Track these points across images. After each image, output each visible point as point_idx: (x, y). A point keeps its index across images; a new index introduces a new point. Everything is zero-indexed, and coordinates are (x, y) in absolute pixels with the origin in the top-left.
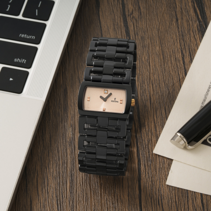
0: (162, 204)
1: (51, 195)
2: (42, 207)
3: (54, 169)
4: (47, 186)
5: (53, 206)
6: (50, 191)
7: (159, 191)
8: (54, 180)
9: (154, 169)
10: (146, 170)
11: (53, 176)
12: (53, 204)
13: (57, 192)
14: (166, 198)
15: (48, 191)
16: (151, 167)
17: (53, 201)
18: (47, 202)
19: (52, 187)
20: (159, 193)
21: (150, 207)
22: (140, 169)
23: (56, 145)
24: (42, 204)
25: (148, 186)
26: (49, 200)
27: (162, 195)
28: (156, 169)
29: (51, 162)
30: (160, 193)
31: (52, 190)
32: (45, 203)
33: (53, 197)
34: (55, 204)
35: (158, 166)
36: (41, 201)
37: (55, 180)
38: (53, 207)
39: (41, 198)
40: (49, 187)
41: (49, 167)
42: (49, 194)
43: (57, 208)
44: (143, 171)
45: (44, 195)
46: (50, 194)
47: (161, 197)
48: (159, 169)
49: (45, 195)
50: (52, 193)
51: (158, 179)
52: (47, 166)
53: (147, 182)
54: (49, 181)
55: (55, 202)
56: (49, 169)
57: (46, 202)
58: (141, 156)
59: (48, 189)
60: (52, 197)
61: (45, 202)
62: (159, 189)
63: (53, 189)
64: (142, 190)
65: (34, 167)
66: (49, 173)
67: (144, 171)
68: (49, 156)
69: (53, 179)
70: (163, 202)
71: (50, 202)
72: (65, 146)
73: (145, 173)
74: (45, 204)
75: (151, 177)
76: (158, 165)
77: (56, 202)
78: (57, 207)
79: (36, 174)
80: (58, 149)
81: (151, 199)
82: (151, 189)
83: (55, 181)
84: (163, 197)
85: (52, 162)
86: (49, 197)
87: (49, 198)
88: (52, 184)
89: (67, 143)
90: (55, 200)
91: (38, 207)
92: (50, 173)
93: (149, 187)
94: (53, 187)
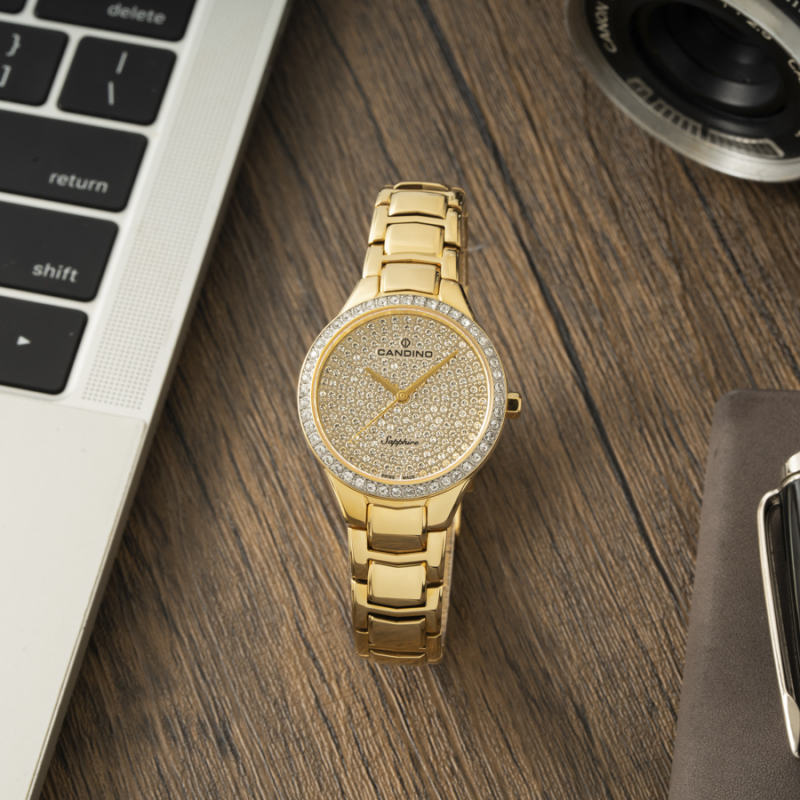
0: (682, 438)
1: (296, 496)
2: (279, 541)
3: (277, 409)
4: (275, 469)
5: (318, 529)
6: (288, 484)
7: (657, 401)
8: (291, 446)
9: (619, 337)
10: (591, 346)
11: (281, 434)
12: (313, 523)
13: (315, 481)
14: (688, 419)
15: (284, 484)
16: (606, 334)
17: (312, 513)
18: (293, 522)
19: (293, 472)
20: (660, 407)
21: (645, 459)
22: (573, 346)
23: (258, 331)
24: (276, 534)
25: (618, 393)
26: (297, 513)
27: (671, 412)
28: (624, 335)
29: (262, 391)
30: (664, 409)
31: (294, 480)
32: (288, 527)
33: (307, 499)
34: (322, 524)
35: (626, 323)
36: (270, 522)
37: (293, 445)
38: (317, 532)
39: (266, 513)
40: (282, 473)
41: (259, 407)
42: (289, 495)
43: (332, 533)
44: (585, 349)
45: (273, 501)
46: (292, 495)
47: (673, 420)
48: (636, 331)
49: (278, 501)
50: (298, 489)
51: (642, 366)
52: (251, 406)
53: (610, 383)
54: (275, 452)
55: (320, 514)
56: (263, 415)
57: (289, 522)
58: (559, 304)
59: (281, 478)
60: (303, 503)
61: (284, 523)
62: (658, 395)
63: (299, 475)
64: (602, 413)
65: (207, 418)
66: (265, 426)
67: (588, 348)
68: (244, 373)
69: (287, 443)
70: (684, 434)
71: (300, 520)
72: (291, 328)
73: (594, 355)
74: (286, 531)
75: (618, 364)
76: (628, 321)
77: (324, 514)
78: (330, 529)
79: (223, 441)
80: (270, 344)
81: (641, 431)
82: (631, 402)
83: (296, 450)
84: (680, 418)
85: (265, 390)
86: (293, 503)
87: (294, 507)
88: (289, 459)
89: (295, 318)
90: (316, 510)
91: (266, 544)
92: (268, 427)
93: (620, 398)
94: (294, 468)
